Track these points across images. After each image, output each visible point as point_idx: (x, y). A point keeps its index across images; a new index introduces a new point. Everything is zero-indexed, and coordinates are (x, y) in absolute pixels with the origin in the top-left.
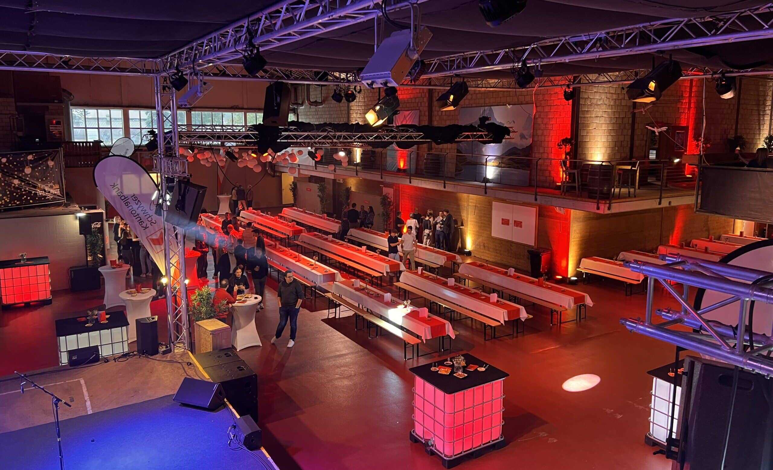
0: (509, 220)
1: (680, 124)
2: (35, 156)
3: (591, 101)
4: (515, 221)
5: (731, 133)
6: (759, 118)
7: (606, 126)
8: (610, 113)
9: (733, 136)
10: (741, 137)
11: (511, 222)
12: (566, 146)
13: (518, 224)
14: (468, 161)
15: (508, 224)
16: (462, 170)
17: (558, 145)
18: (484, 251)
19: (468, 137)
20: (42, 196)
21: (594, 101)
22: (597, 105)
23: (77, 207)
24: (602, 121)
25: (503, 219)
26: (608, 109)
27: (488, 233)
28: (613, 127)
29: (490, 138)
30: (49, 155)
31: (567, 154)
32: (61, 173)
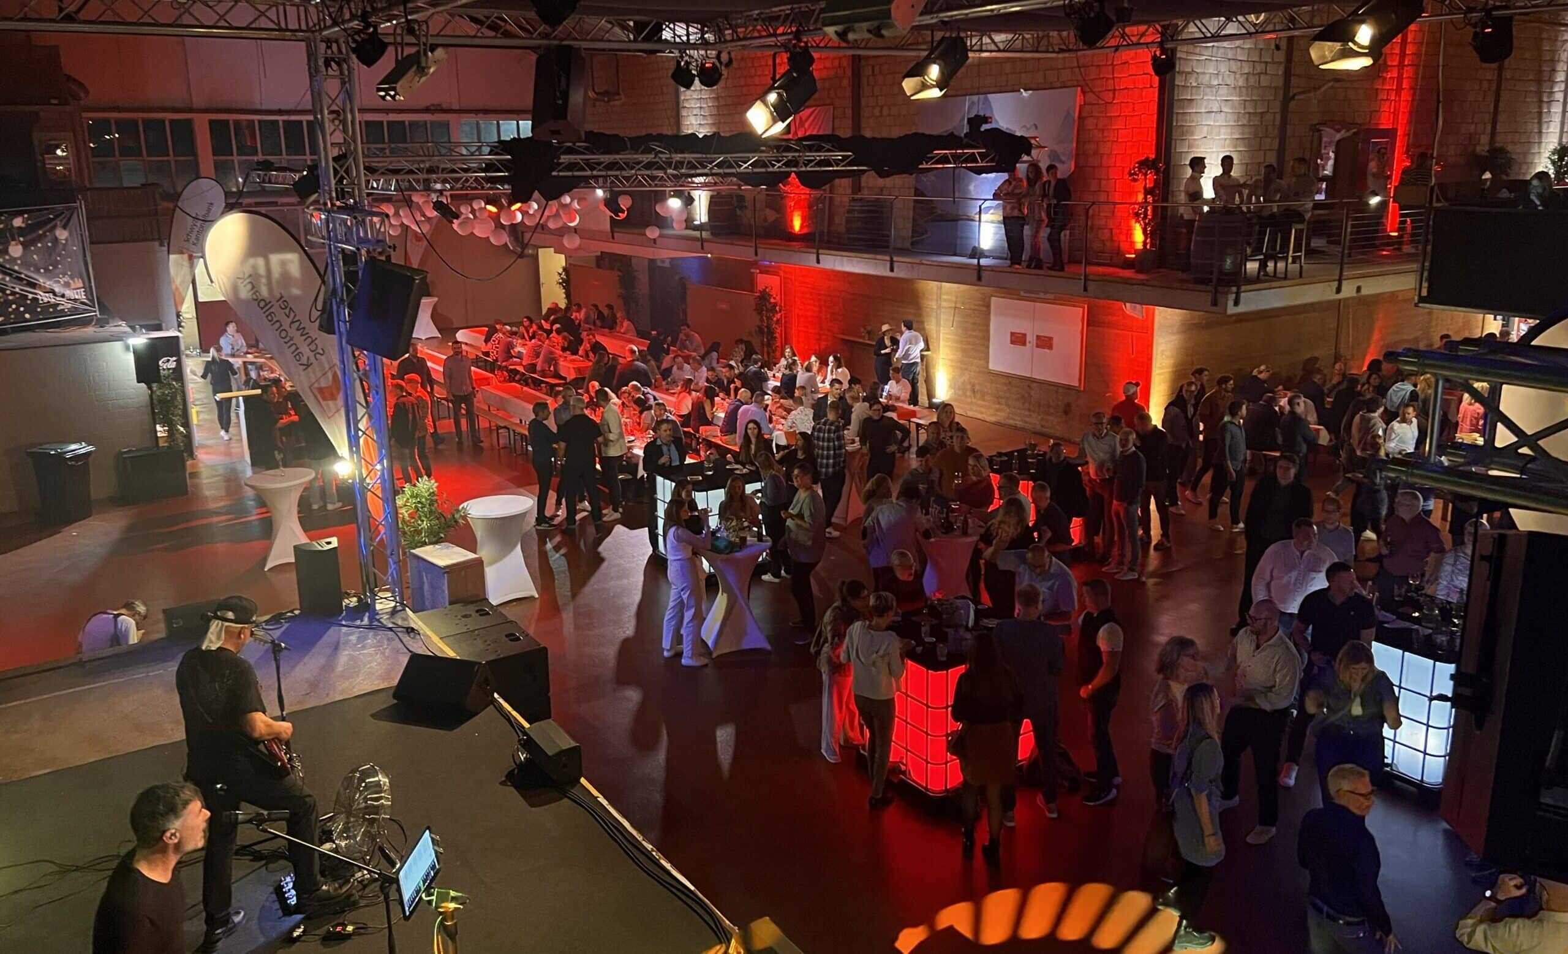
0: (1025, 335)
1: (1378, 124)
2: (28, 219)
3: (1197, 79)
4: (1038, 337)
5: (1482, 141)
6: (1540, 107)
7: (1229, 131)
8: (1237, 105)
9: (1487, 148)
10: (1502, 151)
11: (1031, 338)
12: (1146, 175)
13: (1045, 342)
14: (939, 212)
15: (1024, 343)
16: (926, 232)
17: (1131, 174)
18: (974, 400)
19: (944, 160)
20: (49, 305)
21: (1205, 79)
22: (1211, 86)
23: (124, 327)
24: (1220, 120)
25: (1012, 334)
26: (1231, 95)
27: (982, 362)
28: (1243, 134)
29: (991, 161)
30: (56, 217)
31: (1147, 192)
32: (85, 256)
